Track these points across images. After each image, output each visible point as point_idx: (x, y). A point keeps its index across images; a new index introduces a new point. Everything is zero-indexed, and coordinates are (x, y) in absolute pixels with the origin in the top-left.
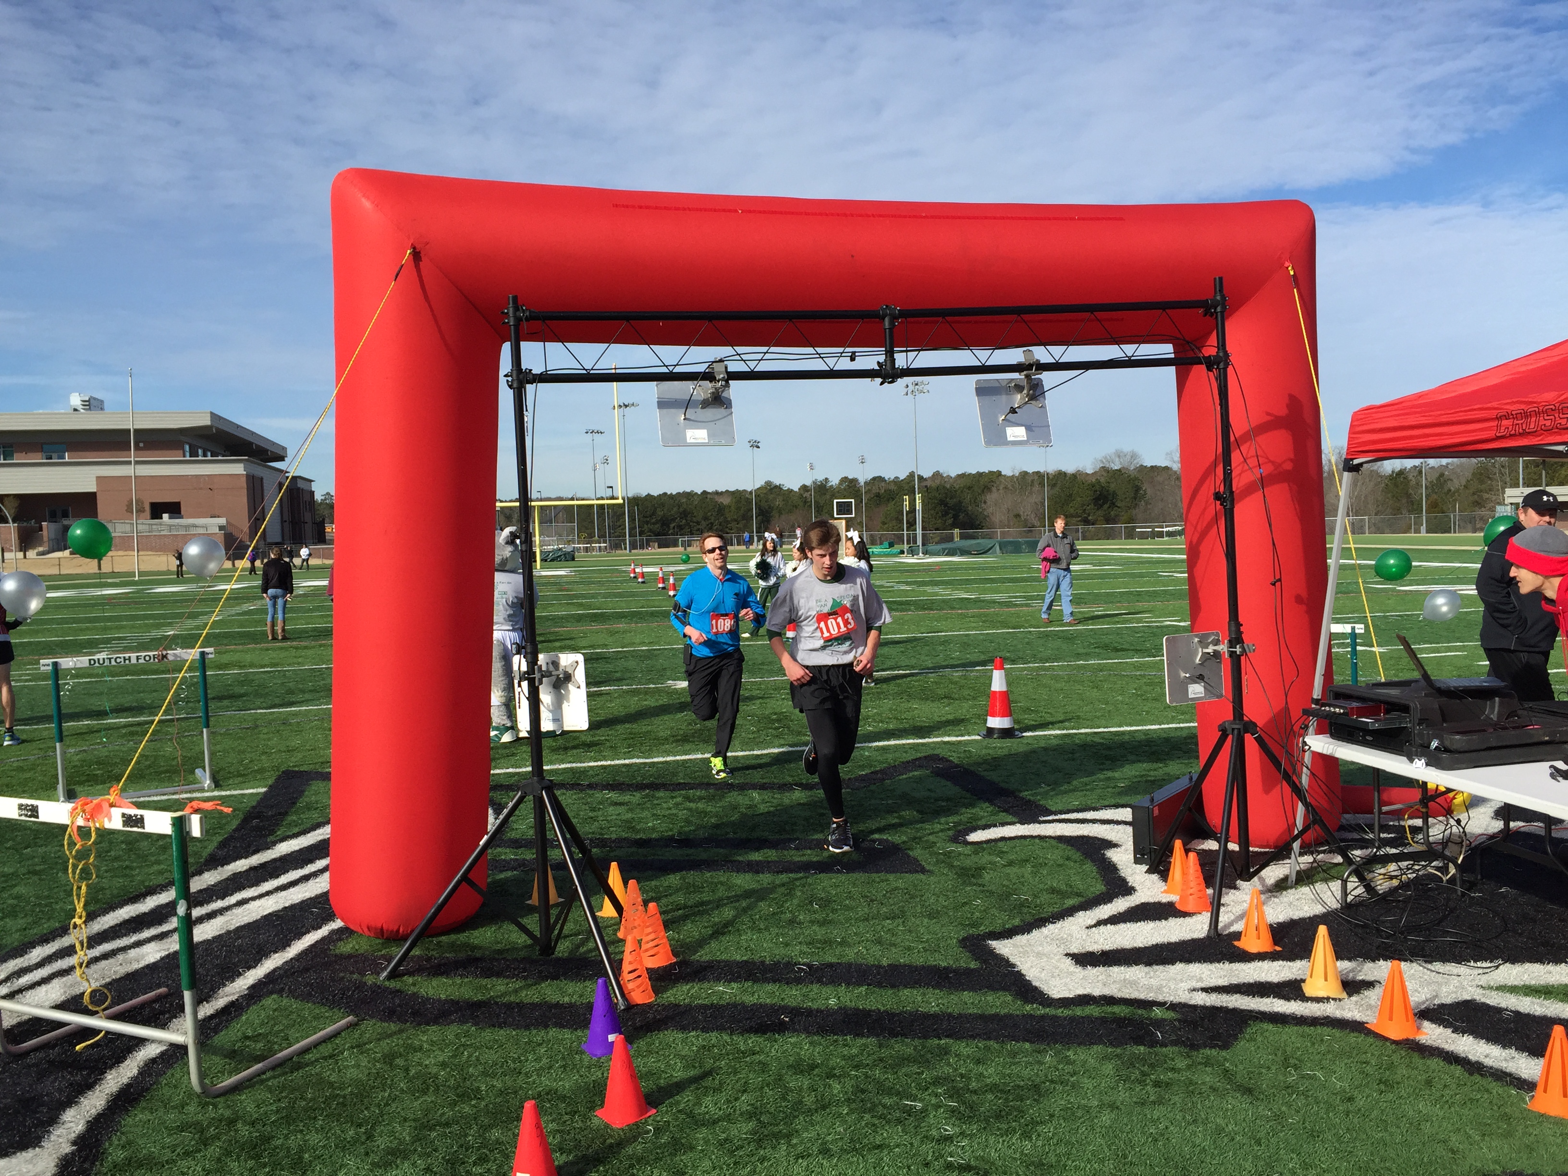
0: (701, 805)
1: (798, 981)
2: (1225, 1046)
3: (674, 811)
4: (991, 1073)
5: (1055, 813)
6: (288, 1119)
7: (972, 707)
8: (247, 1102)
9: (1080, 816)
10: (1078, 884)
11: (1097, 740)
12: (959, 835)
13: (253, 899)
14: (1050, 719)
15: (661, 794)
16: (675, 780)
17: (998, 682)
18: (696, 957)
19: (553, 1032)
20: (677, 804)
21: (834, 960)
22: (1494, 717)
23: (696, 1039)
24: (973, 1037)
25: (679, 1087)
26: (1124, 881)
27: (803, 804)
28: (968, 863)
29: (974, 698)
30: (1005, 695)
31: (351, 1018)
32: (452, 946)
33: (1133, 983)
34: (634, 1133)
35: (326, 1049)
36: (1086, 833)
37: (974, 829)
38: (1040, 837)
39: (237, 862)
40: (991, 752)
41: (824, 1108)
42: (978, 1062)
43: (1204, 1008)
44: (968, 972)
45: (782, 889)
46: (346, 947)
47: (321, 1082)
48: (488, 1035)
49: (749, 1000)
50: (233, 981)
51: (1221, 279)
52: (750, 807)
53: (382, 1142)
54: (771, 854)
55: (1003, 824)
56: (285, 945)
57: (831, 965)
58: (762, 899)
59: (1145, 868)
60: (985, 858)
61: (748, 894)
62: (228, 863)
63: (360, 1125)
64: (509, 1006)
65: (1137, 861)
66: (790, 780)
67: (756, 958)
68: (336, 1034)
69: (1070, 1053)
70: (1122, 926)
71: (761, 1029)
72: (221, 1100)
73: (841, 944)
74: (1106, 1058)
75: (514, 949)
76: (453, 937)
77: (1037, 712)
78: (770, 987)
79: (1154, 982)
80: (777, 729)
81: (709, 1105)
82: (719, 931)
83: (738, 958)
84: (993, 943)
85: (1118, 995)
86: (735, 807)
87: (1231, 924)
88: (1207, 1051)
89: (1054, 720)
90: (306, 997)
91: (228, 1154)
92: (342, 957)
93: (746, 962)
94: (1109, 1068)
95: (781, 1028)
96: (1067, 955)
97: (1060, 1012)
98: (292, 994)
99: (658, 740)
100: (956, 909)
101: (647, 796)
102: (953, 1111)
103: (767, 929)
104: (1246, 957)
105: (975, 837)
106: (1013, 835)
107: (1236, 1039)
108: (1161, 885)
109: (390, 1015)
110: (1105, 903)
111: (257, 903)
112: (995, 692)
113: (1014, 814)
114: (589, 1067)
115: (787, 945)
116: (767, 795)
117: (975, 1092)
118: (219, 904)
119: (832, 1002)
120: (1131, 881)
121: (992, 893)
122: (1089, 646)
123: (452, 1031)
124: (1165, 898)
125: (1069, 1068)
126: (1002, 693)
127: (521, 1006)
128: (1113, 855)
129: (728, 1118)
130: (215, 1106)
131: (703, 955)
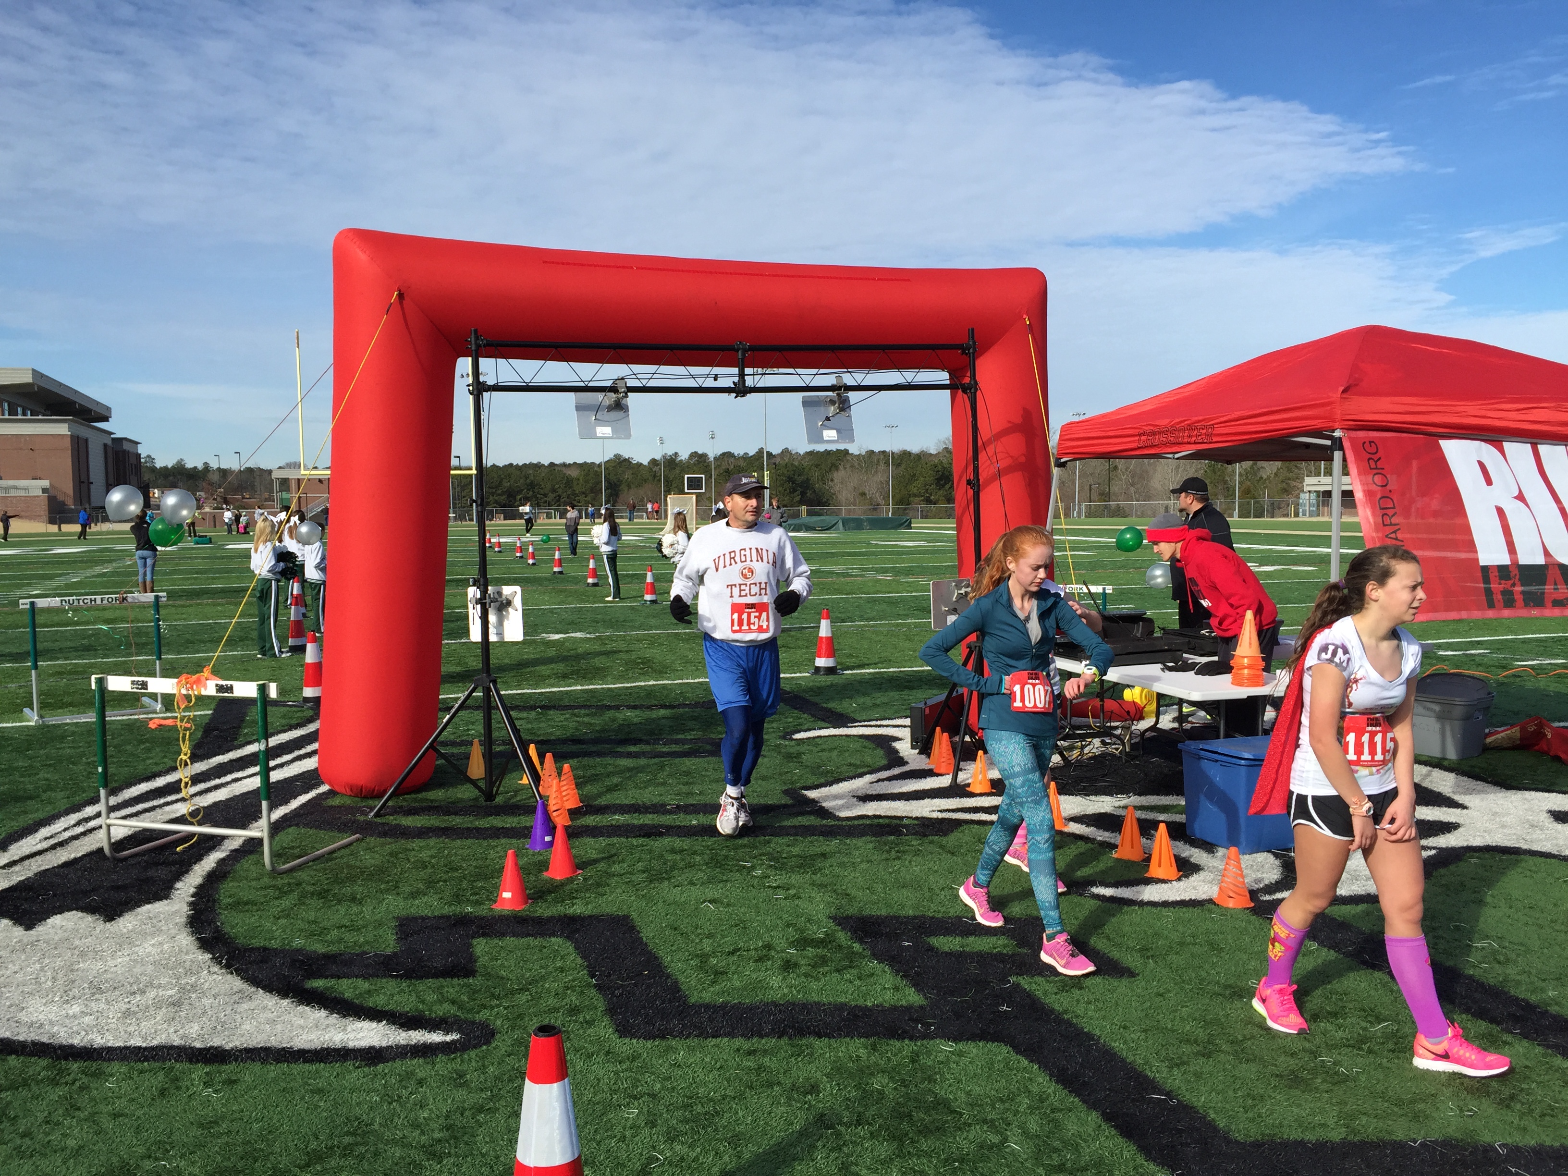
0: (586, 719)
1: (670, 812)
2: (945, 835)
3: (564, 723)
4: (796, 850)
5: (860, 722)
6: (337, 881)
7: (805, 654)
8: (302, 875)
9: (878, 723)
10: (868, 760)
11: (901, 675)
12: (787, 735)
13: (245, 778)
14: (867, 662)
15: (552, 712)
16: (562, 703)
17: (825, 629)
18: (597, 802)
19: (503, 841)
20: (566, 719)
21: (695, 802)
22: (1139, 635)
23: (603, 842)
24: (788, 835)
25: (595, 861)
26: (902, 758)
27: (667, 718)
28: (792, 750)
29: (807, 647)
30: (830, 640)
31: (357, 835)
32: (415, 800)
33: (893, 809)
34: (571, 880)
35: (347, 851)
36: (880, 733)
37: (799, 732)
38: (847, 736)
39: (217, 757)
40: (817, 684)
41: (691, 867)
42: (789, 846)
43: (937, 819)
44: (785, 806)
45: (655, 767)
46: (336, 801)
47: (349, 866)
48: (459, 842)
49: (636, 822)
50: (257, 821)
51: (973, 330)
52: (624, 720)
53: (408, 889)
54: (647, 748)
55: (820, 729)
56: (286, 802)
57: (692, 805)
58: (641, 772)
59: (917, 751)
60: (803, 748)
61: (629, 770)
62: (211, 757)
63: (388, 882)
64: (468, 829)
65: (913, 747)
66: (656, 703)
67: (640, 803)
68: (350, 844)
69: (848, 841)
70: (894, 782)
71: (648, 835)
72: (284, 875)
73: (699, 795)
74: (871, 842)
75: (461, 800)
76: (413, 796)
77: (857, 657)
78: (651, 816)
79: (908, 808)
80: (641, 669)
81: (616, 868)
82: (610, 789)
83: (627, 802)
84: (805, 792)
85: (883, 814)
86: (614, 720)
87: (968, 779)
88: (930, 838)
89: (870, 662)
90: (319, 827)
91: (305, 897)
92: (332, 807)
93: (633, 804)
94: (871, 846)
95: (661, 834)
96: (854, 796)
97: (844, 823)
98: (306, 825)
99: (542, 676)
100: (780, 774)
101: (541, 713)
102: (771, 866)
103: (646, 787)
104: (972, 795)
105: (798, 736)
106: (827, 734)
107: (952, 831)
108: (927, 760)
109: (384, 834)
110: (886, 770)
111: (248, 779)
112: (822, 638)
113: (829, 722)
114: (534, 855)
115: (661, 795)
116: (637, 712)
117: (785, 858)
118: (217, 781)
119: (694, 822)
120: (906, 759)
121: (807, 766)
122: (909, 609)
123: (432, 842)
124: (927, 767)
125: (847, 847)
126: (827, 638)
127: (478, 829)
128: (897, 745)
129: (631, 873)
130: (282, 879)
131: (602, 801)
